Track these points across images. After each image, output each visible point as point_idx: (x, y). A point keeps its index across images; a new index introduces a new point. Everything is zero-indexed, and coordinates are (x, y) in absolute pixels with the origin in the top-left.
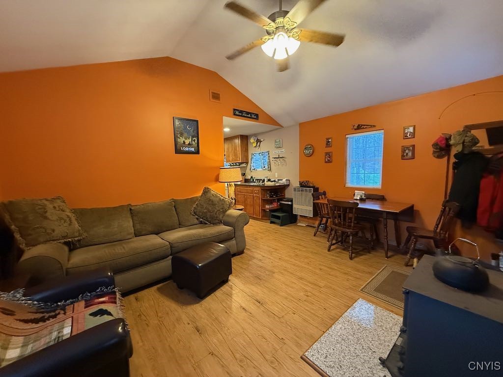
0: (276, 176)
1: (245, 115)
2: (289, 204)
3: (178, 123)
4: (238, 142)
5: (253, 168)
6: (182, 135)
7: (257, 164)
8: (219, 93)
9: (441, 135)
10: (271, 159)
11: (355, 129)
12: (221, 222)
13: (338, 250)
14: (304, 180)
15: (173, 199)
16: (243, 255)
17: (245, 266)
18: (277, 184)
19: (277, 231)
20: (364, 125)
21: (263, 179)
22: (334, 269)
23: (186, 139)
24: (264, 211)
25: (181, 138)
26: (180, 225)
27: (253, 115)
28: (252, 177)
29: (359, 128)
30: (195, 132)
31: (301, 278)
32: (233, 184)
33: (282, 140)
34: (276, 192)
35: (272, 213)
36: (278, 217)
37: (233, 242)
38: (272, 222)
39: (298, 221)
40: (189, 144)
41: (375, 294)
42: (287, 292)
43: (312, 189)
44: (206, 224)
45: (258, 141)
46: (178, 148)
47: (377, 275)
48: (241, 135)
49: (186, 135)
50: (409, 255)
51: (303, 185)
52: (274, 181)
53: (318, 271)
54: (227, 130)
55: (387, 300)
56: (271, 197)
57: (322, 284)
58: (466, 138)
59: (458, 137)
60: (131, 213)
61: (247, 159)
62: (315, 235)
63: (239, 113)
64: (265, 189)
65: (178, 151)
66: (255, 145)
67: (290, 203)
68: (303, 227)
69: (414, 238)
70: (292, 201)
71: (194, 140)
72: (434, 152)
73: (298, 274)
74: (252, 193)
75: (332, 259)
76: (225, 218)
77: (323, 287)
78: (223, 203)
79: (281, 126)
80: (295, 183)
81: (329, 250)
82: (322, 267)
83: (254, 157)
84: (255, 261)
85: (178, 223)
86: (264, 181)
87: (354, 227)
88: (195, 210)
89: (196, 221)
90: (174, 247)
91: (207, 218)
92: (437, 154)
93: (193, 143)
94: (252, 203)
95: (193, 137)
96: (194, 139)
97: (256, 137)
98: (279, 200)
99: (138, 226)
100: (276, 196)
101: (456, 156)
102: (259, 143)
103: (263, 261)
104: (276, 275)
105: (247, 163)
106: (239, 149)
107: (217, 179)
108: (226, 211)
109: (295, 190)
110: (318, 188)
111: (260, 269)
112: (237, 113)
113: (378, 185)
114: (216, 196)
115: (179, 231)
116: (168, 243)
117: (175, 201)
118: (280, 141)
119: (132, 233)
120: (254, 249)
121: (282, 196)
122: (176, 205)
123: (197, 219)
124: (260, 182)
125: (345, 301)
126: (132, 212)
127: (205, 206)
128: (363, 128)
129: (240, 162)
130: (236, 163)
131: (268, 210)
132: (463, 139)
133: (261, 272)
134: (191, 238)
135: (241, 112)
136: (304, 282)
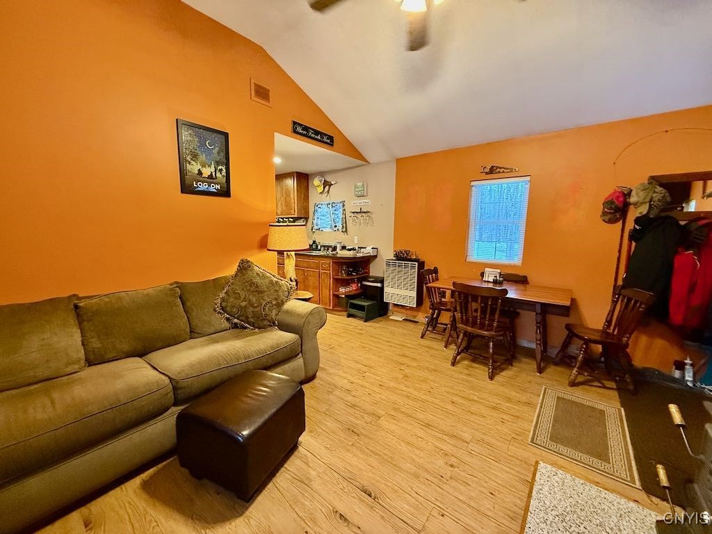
0: (356, 242)
1: (313, 135)
2: (378, 287)
3: (186, 133)
4: (291, 183)
5: (316, 227)
6: (195, 157)
7: (322, 222)
8: (268, 88)
9: (616, 189)
10: (348, 214)
11: (487, 173)
12: (274, 323)
13: (466, 362)
14: (402, 248)
15: (177, 283)
16: (316, 381)
17: (324, 408)
18: (359, 255)
19: (361, 332)
20: (500, 168)
21: (333, 245)
22: (473, 400)
23: (204, 166)
24: (336, 296)
25: (193, 162)
26: (193, 333)
27: (326, 138)
28: (314, 242)
29: (492, 171)
30: (222, 154)
31: (428, 426)
32: (293, 253)
33: (367, 184)
34: (356, 267)
35: (352, 301)
36: (361, 308)
37: (299, 361)
38: (350, 316)
39: (390, 313)
40: (211, 177)
41: (553, 446)
42: (413, 460)
43: (417, 263)
44: (246, 328)
45: (327, 184)
46: (188, 182)
47: (541, 407)
48: (297, 172)
49: (203, 157)
50: (576, 369)
51: (401, 257)
52: (353, 249)
53: (450, 407)
54: (277, 160)
55: (579, 459)
56: (348, 275)
57: (467, 436)
58: (654, 195)
59: (642, 193)
60: (78, 316)
61: (307, 213)
62: (422, 337)
63: (302, 131)
64: (340, 263)
65: (187, 188)
66: (320, 189)
67: (379, 285)
68: (398, 323)
69: (584, 344)
70: (382, 281)
71: (221, 170)
72: (604, 213)
73: (421, 417)
74: (318, 268)
75: (463, 380)
76: (281, 317)
77: (471, 441)
78: (277, 288)
79: (367, 162)
80: (387, 253)
81: (453, 364)
82: (455, 399)
83: (319, 210)
84: (337, 393)
85: (188, 330)
86: (335, 249)
87: (498, 327)
88: (224, 304)
89: (226, 325)
90: (180, 388)
91: (247, 317)
92: (609, 216)
93: (218, 175)
94: (317, 284)
95: (218, 163)
96: (220, 167)
97: (323, 177)
98: (360, 280)
99: (95, 344)
100: (357, 274)
101: (637, 221)
102: (327, 187)
103: (353, 393)
104: (383, 422)
105: (307, 219)
106: (294, 196)
107: (263, 245)
108: (283, 303)
109: (388, 264)
110: (423, 263)
111: (352, 411)
112: (299, 129)
113: (517, 260)
114: (264, 277)
115: (191, 348)
116: (167, 381)
117: (181, 286)
118: (363, 185)
119: (80, 360)
120: (331, 367)
121: (365, 273)
122: (183, 294)
123: (228, 319)
124: (328, 250)
125: (517, 469)
126: (79, 311)
127: (243, 294)
128: (499, 172)
129: (296, 216)
130: (288, 218)
131: (343, 296)
132: (650, 194)
133: (357, 418)
134: (220, 365)
135: (306, 128)
136: (436, 434)
